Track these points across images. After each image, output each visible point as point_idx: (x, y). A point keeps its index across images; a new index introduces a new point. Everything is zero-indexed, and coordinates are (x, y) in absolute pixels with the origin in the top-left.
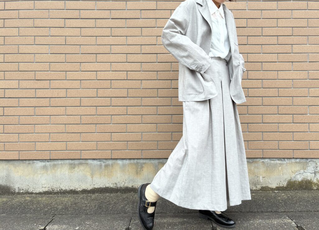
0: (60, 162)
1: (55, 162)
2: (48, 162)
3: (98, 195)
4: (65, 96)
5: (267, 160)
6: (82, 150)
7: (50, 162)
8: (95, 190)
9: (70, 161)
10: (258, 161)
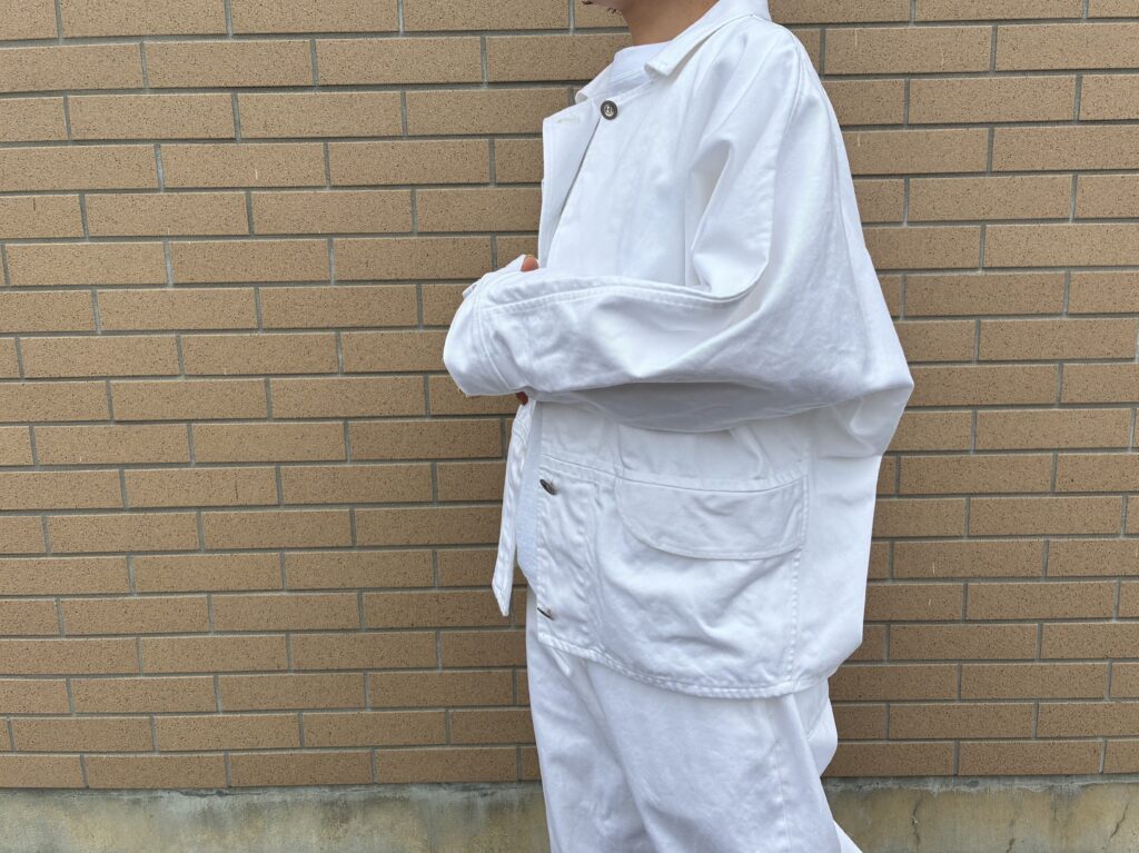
1: (258, 798)
2: (220, 794)
6: (379, 747)
7: (230, 798)
9: (327, 794)
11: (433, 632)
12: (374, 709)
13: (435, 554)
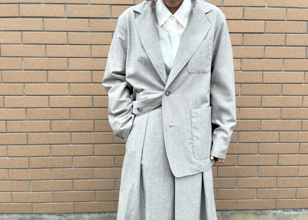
5: (279, 211)
10: (268, 213)
11: (50, 169)
12: (32, 191)
13: (51, 146)
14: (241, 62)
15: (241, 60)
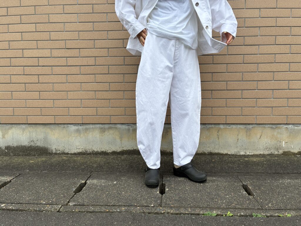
0: (91, 126)
1: (88, 126)
2: (81, 126)
3: (126, 157)
4: (94, 64)
5: (290, 126)
6: (111, 116)
7: (82, 127)
8: (124, 152)
9: (101, 125)
10: (282, 127)
11: (123, 92)
12: (111, 107)
13: (124, 75)
14: (260, 11)
15: (260, 10)
